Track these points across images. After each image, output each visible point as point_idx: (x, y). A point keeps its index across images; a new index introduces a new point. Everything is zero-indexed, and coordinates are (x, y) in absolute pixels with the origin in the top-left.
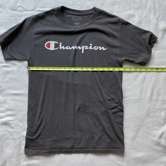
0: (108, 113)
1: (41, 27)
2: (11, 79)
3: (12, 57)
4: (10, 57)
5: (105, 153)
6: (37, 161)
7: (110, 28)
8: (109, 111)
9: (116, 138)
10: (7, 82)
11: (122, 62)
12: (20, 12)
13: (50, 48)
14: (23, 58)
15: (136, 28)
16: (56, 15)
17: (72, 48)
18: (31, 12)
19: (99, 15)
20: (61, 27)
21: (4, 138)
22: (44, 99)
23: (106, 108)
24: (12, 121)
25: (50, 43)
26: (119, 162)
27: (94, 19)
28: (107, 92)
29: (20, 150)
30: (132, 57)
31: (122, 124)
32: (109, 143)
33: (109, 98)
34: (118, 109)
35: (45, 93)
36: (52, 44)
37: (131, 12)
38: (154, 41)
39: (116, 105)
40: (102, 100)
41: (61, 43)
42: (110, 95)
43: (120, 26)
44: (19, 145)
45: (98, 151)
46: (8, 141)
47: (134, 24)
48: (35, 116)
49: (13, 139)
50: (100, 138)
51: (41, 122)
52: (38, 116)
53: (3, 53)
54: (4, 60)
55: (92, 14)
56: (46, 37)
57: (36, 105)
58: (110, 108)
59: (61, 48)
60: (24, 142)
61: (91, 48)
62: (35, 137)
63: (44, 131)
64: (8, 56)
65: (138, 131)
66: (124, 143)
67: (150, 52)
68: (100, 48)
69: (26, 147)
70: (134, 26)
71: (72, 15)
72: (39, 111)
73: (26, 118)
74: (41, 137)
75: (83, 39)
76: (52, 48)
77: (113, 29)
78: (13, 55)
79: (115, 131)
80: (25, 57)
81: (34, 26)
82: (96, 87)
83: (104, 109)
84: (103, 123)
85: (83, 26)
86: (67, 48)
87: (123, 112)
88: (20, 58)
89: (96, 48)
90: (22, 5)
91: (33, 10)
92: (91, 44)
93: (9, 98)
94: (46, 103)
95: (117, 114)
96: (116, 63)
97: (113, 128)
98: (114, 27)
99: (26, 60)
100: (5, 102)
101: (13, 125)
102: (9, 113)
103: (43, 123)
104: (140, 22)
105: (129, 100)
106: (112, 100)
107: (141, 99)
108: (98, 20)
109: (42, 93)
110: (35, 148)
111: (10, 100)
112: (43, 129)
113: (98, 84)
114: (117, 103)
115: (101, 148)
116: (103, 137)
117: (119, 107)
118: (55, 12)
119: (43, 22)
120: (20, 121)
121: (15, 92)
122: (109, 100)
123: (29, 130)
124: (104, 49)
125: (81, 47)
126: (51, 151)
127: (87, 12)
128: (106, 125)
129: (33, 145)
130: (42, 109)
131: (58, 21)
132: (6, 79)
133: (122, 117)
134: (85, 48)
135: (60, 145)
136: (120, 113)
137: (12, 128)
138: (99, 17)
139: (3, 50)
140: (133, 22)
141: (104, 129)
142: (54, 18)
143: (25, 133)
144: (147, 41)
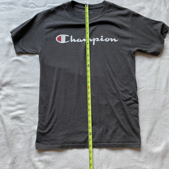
0: (122, 104)
1: (52, 21)
2: (23, 72)
3: (23, 50)
4: (21, 51)
5: (121, 147)
6: (48, 156)
7: (120, 20)
8: (123, 102)
9: (131, 131)
10: (18, 75)
11: (135, 52)
12: (31, 8)
13: (61, 41)
14: (34, 52)
15: (147, 19)
16: (67, 9)
17: (83, 40)
18: (42, 8)
19: (109, 8)
20: (72, 21)
21: (14, 133)
22: (55, 92)
23: (120, 100)
24: (23, 114)
25: (61, 36)
26: (136, 158)
27: (104, 12)
28: (121, 84)
29: (30, 145)
30: (144, 48)
31: (137, 116)
32: (125, 137)
33: (123, 90)
34: (133, 100)
35: (56, 85)
36: (63, 37)
37: (141, 4)
38: (166, 31)
39: (130, 96)
40: (115, 92)
41: (72, 36)
42: (124, 86)
43: (131, 18)
44: (30, 140)
45: (113, 145)
46: (18, 136)
47: (145, 15)
48: (46, 109)
49: (24, 134)
50: (114, 131)
51: (53, 115)
52: (49, 109)
53: (15, 48)
54: (15, 55)
55: (102, 7)
56: (57, 31)
57: (48, 98)
58: (124, 100)
59: (72, 41)
60: (35, 137)
61: (102, 40)
62: (46, 131)
63: (56, 124)
64: (19, 50)
65: (154, 123)
66: (140, 136)
67: (163, 42)
68: (112, 40)
69: (37, 141)
70: (145, 17)
71: (82, 10)
72: (50, 104)
73: (38, 112)
74: (52, 131)
75: (94, 32)
76: (63, 41)
77: (123, 21)
78: (24, 49)
79: (130, 124)
80: (36, 51)
81: (45, 21)
82: (109, 78)
83: (118, 101)
84: (118, 115)
85: (93, 19)
86: (78, 41)
87: (138, 103)
88: (32, 52)
89: (107, 40)
90: (34, 2)
91: (44, 6)
92: (102, 36)
93: (20, 92)
94: (57, 95)
95: (131, 106)
96: (129, 54)
97: (128, 120)
98: (124, 19)
99: (37, 54)
100: (16, 96)
101: (23, 119)
102: (20, 106)
103: (55, 116)
104: (151, 14)
105: (143, 91)
106: (126, 91)
107: (156, 90)
108: (108, 13)
109: (54, 85)
110: (46, 143)
111: (21, 93)
112: (55, 122)
113: (110, 75)
114: (131, 94)
115: (116, 142)
116: (118, 130)
117: (134, 99)
118: (66, 7)
119: (54, 16)
120: (32, 115)
121: (27, 85)
122: (123, 92)
123: (40, 124)
124: (115, 41)
125: (92, 39)
126: (63, 145)
127: (98, 6)
128: (120, 117)
129: (44, 139)
130: (54, 102)
131: (68, 16)
132: (17, 73)
133: (137, 109)
134: (96, 40)
135: (73, 139)
136: (135, 105)
137: (23, 122)
138: (109, 10)
139: (15, 44)
140: (144, 13)
141: (118, 121)
142: (64, 13)
143: (36, 128)
144: (159, 31)
